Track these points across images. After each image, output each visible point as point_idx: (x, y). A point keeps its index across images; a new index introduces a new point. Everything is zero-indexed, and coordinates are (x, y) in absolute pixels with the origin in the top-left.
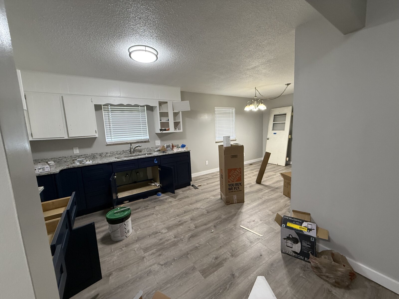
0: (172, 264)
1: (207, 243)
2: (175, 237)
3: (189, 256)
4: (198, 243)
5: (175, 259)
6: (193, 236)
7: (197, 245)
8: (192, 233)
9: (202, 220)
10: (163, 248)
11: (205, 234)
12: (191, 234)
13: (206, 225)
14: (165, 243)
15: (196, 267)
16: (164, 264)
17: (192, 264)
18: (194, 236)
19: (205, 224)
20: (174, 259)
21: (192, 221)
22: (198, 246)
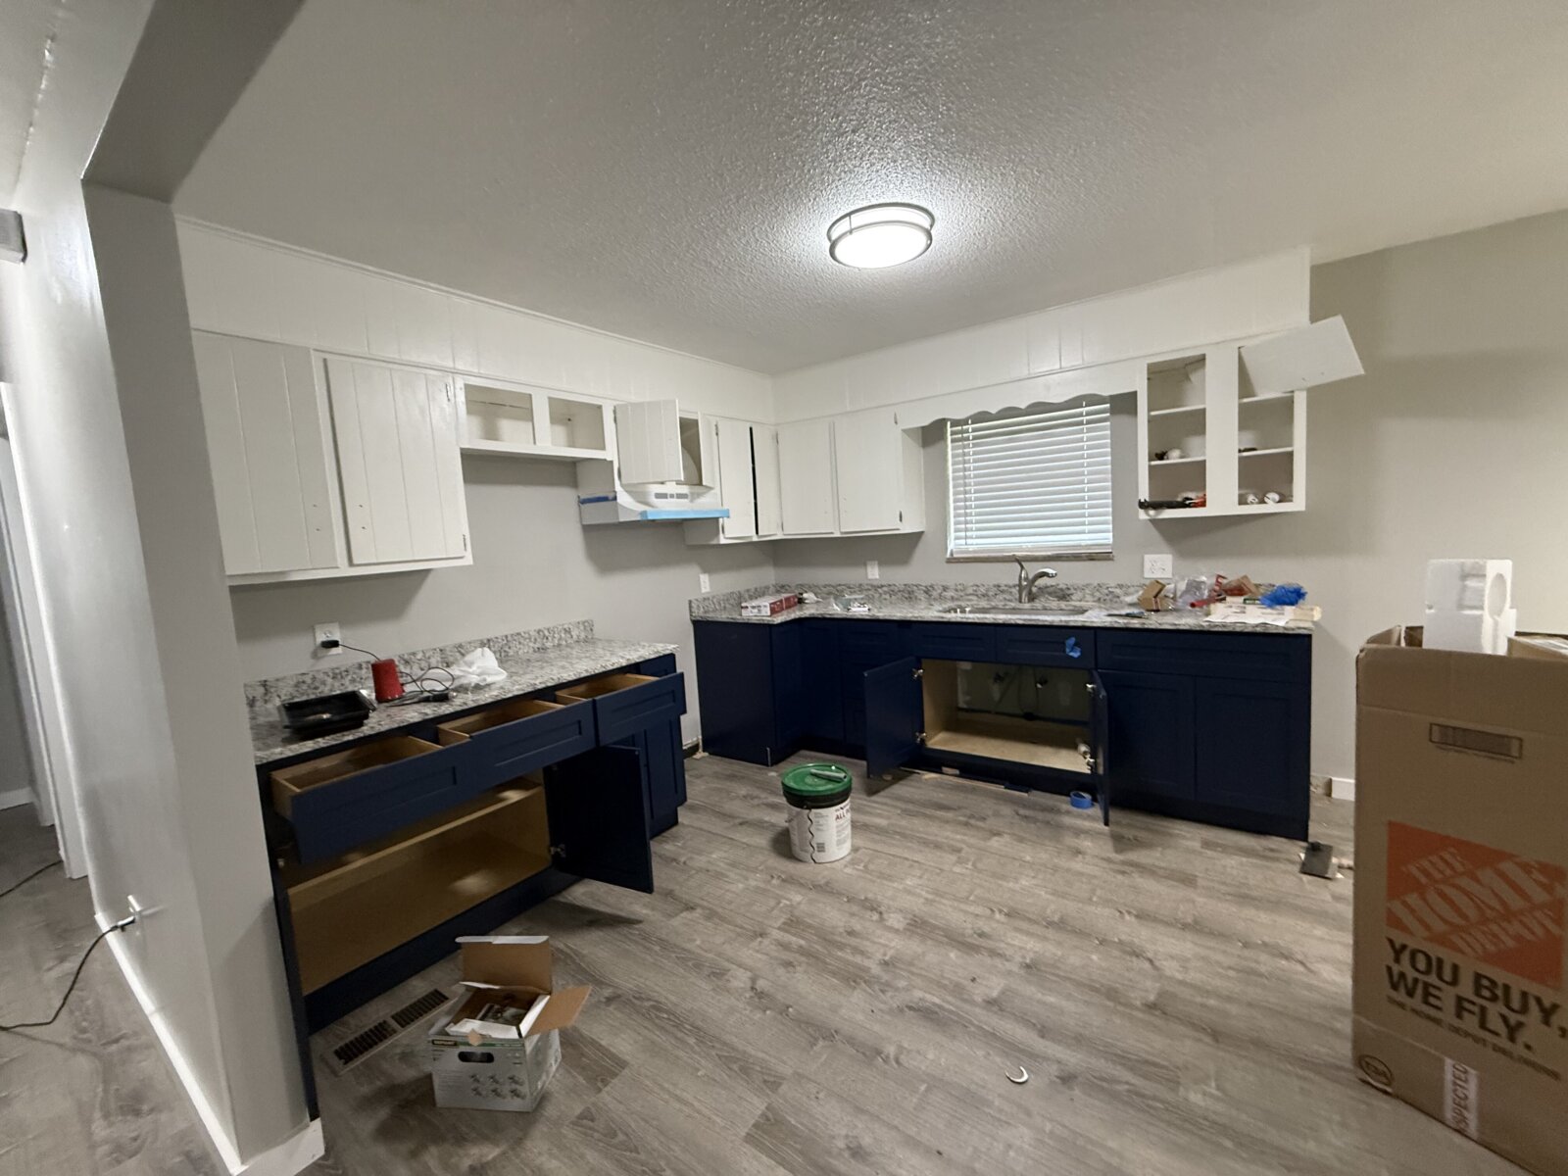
0: (765, 1011)
1: (924, 1081)
2: (885, 964)
3: (821, 1043)
4: (901, 1048)
5: (790, 1010)
6: (928, 1015)
7: (891, 1050)
8: (947, 1006)
9: (1069, 1006)
10: (817, 958)
11: (980, 1053)
12: (937, 1000)
13: (1043, 1037)
14: (841, 949)
15: (784, 1088)
16: (759, 990)
17: (787, 1071)
18: (932, 1020)
19: (1043, 1032)
20: (788, 1008)
21: (1022, 972)
22: (888, 1057)
